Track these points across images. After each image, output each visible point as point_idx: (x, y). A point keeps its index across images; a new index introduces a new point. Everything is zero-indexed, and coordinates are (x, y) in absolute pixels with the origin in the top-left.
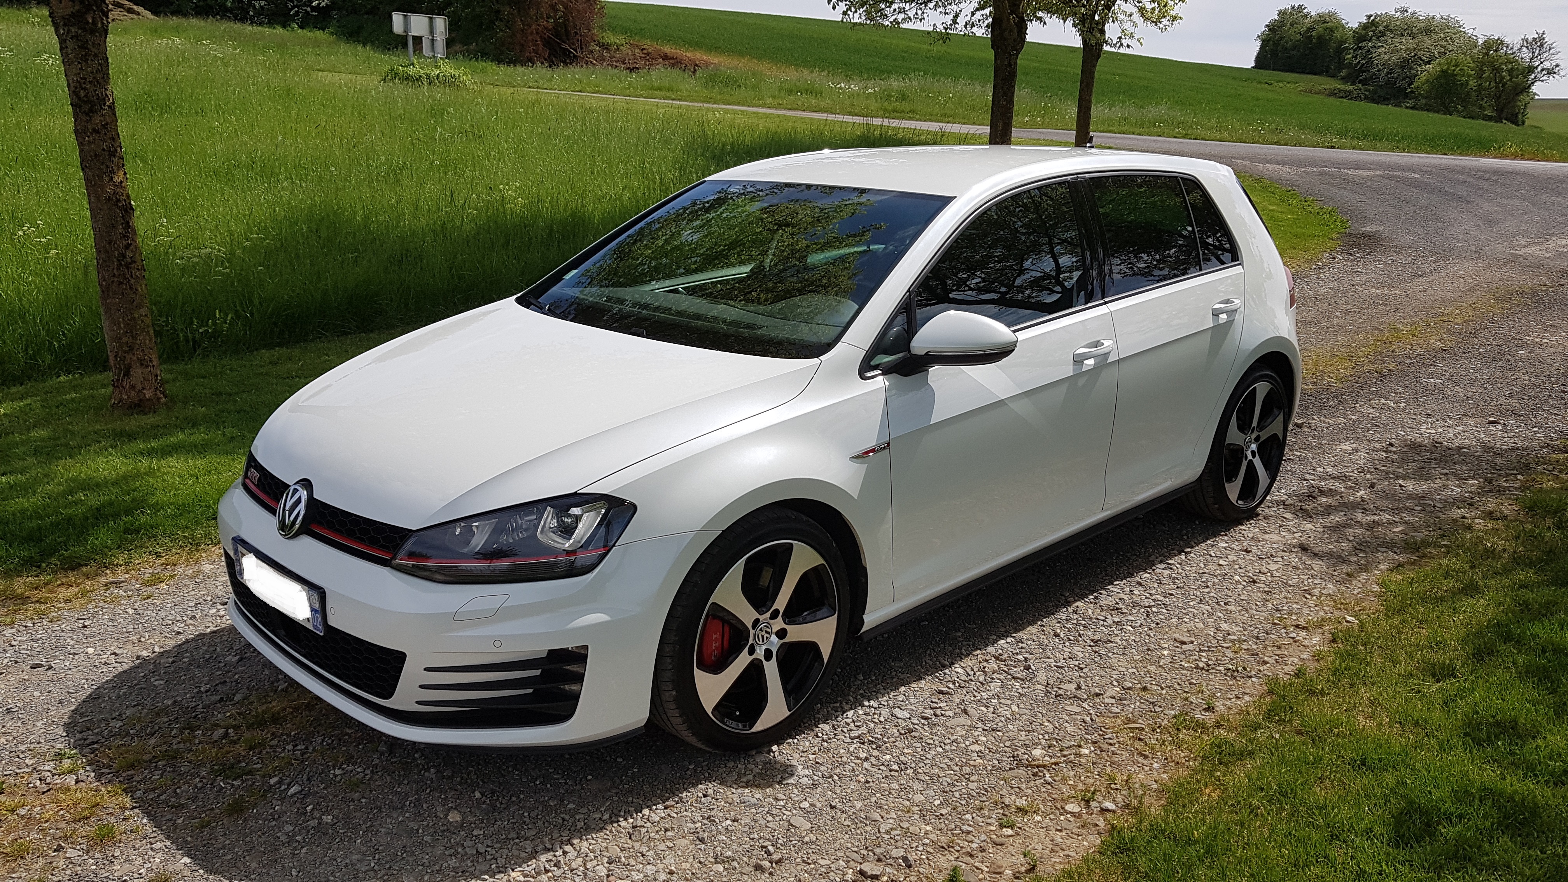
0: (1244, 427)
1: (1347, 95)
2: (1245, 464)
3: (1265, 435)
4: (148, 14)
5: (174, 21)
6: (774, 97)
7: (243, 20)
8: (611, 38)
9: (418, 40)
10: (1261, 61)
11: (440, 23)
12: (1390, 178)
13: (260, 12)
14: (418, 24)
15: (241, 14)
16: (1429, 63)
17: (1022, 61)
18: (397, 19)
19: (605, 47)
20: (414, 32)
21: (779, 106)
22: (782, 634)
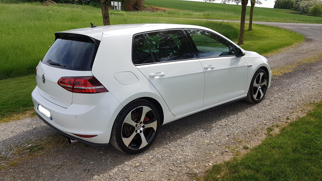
6: (182, 16)
7: (73, 4)
12: (311, 28)
13: (76, 2)
15: (73, 2)
21: (184, 18)
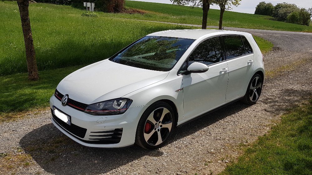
0: (253, 86)
1: (273, 20)
2: (253, 93)
3: (258, 87)
4: (36, 2)
5: (41, 3)
8: (126, 7)
9: (89, 8)
10: (256, 13)
11: (93, 4)
14: (89, 4)
16: (290, 13)
17: (209, 12)
18: (85, 3)
19: (125, 9)
20: (88, 6)
22: (161, 126)
